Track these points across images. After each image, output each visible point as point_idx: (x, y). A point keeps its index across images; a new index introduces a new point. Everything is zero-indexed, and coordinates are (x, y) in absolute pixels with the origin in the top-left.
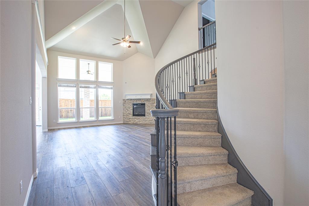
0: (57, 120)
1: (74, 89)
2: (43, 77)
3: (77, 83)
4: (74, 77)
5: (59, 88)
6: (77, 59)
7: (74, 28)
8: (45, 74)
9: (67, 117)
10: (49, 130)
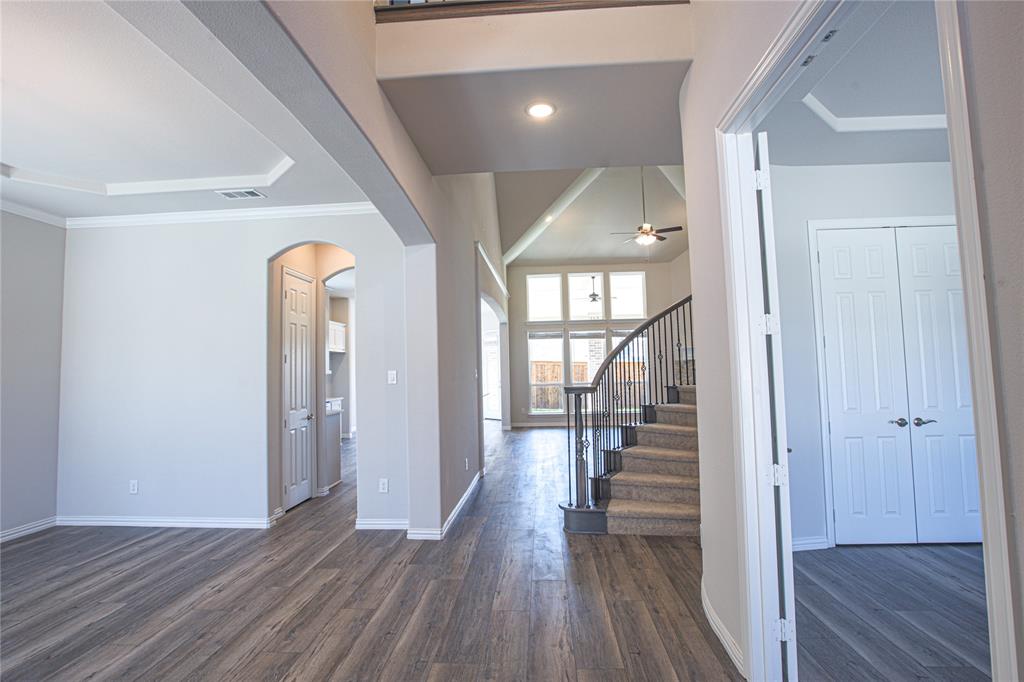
0: (528, 408)
1: (560, 342)
2: (502, 324)
3: (565, 329)
4: (557, 316)
5: (531, 342)
6: (563, 277)
7: (549, 219)
8: (505, 319)
9: (545, 405)
10: (514, 429)
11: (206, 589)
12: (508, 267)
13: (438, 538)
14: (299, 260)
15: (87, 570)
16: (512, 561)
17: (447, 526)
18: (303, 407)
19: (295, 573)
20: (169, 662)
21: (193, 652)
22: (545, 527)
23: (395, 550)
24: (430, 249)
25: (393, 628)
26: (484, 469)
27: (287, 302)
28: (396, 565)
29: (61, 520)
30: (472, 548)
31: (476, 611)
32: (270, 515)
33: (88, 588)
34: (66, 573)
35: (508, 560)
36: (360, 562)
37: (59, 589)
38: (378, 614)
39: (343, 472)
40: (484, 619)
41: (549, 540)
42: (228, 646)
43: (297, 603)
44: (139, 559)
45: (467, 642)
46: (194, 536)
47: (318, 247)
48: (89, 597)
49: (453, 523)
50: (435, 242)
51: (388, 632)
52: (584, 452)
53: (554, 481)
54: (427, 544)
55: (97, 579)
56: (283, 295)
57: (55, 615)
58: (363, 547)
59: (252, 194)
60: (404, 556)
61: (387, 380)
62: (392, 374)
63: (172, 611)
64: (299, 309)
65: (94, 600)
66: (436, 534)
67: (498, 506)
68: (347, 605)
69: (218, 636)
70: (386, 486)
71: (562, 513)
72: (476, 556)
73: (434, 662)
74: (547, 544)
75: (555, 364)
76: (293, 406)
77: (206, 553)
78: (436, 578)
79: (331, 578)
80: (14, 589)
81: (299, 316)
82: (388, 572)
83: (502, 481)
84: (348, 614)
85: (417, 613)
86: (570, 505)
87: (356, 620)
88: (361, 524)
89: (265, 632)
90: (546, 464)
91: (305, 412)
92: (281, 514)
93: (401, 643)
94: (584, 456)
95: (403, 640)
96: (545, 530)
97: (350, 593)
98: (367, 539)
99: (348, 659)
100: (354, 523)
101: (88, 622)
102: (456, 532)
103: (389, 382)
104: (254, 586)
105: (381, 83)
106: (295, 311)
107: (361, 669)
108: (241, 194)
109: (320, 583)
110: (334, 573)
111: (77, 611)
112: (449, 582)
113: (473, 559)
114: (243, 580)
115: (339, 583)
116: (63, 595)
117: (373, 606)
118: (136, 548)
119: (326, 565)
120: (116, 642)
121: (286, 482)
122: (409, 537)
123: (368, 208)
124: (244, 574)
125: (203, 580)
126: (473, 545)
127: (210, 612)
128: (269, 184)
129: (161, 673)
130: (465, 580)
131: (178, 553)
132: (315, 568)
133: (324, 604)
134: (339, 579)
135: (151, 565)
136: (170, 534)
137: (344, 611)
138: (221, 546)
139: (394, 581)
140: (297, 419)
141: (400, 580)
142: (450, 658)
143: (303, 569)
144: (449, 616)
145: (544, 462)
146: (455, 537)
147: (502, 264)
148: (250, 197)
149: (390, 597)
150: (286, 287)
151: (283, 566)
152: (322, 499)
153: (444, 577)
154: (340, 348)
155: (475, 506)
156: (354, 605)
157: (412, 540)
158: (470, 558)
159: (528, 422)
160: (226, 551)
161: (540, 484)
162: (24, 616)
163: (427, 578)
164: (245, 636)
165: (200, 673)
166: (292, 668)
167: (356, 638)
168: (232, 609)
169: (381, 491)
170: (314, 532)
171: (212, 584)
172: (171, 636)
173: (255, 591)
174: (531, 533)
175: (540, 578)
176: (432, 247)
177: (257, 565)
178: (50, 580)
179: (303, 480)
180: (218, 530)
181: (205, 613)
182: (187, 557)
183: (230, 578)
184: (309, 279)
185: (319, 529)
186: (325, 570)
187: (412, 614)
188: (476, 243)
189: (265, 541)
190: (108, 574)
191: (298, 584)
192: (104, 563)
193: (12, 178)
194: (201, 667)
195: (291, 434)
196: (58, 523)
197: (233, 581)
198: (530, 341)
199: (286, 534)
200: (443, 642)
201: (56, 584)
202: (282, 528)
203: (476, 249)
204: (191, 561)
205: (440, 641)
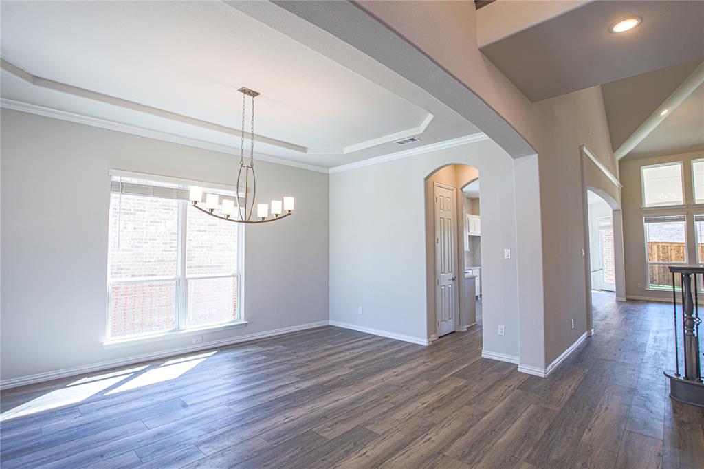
0: (645, 284)
1: (682, 224)
2: (614, 211)
3: (688, 212)
4: (678, 201)
6: (684, 163)
7: (665, 113)
8: (618, 206)
10: (628, 300)
11: (391, 372)
12: (621, 161)
13: (543, 375)
14: (445, 176)
15: (340, 349)
16: (607, 408)
17: (550, 369)
18: (449, 272)
19: (439, 377)
20: (370, 405)
21: (381, 404)
22: (648, 389)
23: (508, 376)
24: (533, 159)
25: (498, 427)
26: (592, 330)
27: (437, 205)
28: (507, 387)
29: (331, 323)
30: (571, 390)
31: (566, 437)
32: (428, 338)
33: (339, 358)
34: (331, 348)
35: (604, 407)
36: (482, 379)
37: (328, 355)
38: (488, 416)
39: (477, 318)
40: (572, 445)
41: (651, 402)
42: (398, 406)
43: (439, 394)
44: (361, 349)
45: (554, 457)
46: (388, 342)
47: (457, 167)
48: (339, 363)
49: (557, 368)
50: (537, 153)
51: (493, 431)
52: (695, 328)
53: (666, 351)
54: (533, 379)
55: (343, 354)
56: (435, 200)
57: (326, 367)
58: (485, 369)
59: (413, 140)
60: (514, 382)
61: (504, 256)
62: (507, 252)
63: (373, 380)
64: (445, 209)
65: (341, 364)
66: (540, 372)
67: (602, 362)
68: (469, 404)
69: (394, 400)
70: (503, 330)
71: (668, 381)
72: (573, 396)
73: (524, 461)
74: (648, 404)
75: (679, 245)
76: (443, 271)
77: (392, 353)
78: (536, 404)
79: (460, 384)
80: (313, 351)
81: (445, 213)
82: (500, 390)
83: (610, 342)
84: (468, 409)
85: (518, 423)
86: (678, 375)
87: (473, 416)
88: (486, 354)
89: (418, 405)
90: (659, 335)
91: (451, 275)
92: (435, 339)
93: (502, 440)
94: (695, 332)
95: (504, 439)
96: (648, 392)
97: (472, 397)
98: (488, 365)
99: (464, 437)
100: (480, 353)
101: (338, 374)
102: (559, 375)
103: (505, 257)
104: (416, 378)
105: (481, 50)
106: (443, 210)
107: (472, 447)
108: (407, 141)
109: (454, 386)
110: (464, 382)
111: (334, 368)
112: (546, 410)
113: (570, 398)
114: (409, 373)
115: (466, 389)
116: (330, 358)
117: (487, 410)
118: (361, 343)
119: (460, 375)
120: (349, 388)
121: (439, 319)
122: (519, 370)
123: (482, 136)
124: (411, 369)
125: (390, 367)
126: (572, 387)
127: (391, 385)
128: (421, 132)
129: (365, 409)
130: (561, 412)
131: (379, 350)
132: (452, 375)
133: (455, 399)
134: (465, 387)
135: (368, 353)
136: (377, 338)
137: (466, 408)
138: (400, 351)
139: (503, 397)
140: (446, 279)
141: (508, 398)
142: (538, 463)
143: (443, 375)
144: (542, 433)
145: (658, 332)
146: (557, 378)
147: (613, 159)
148: (412, 142)
149: (499, 407)
150: (437, 195)
151: (433, 370)
152: (462, 333)
153: (543, 405)
154: (478, 233)
155: (579, 358)
156: (473, 406)
157: (521, 373)
158: (568, 397)
159: (645, 296)
160: (403, 354)
161: (650, 351)
162: (316, 364)
163: (529, 402)
164: (407, 403)
165: (384, 416)
166: (431, 431)
167: (471, 427)
168: (403, 386)
169: (500, 333)
170: (454, 353)
171: (395, 370)
172: (373, 392)
173: (415, 381)
174: (632, 390)
175: (634, 430)
176: (535, 157)
177: (419, 366)
178: (326, 350)
179: (450, 319)
180: (400, 341)
181: (389, 385)
182: (383, 353)
183: (404, 370)
184: (452, 188)
185: (458, 352)
186: (457, 378)
187: (513, 423)
188: (580, 147)
189: (424, 353)
190: (348, 353)
191: (440, 383)
192: (347, 347)
193: (308, 153)
194: (384, 413)
195: (442, 289)
196: (330, 324)
197: (404, 372)
198: (646, 225)
199: (437, 352)
200: (534, 450)
201: (327, 353)
202: (435, 347)
203: (582, 151)
204: (385, 356)
205: (531, 448)
